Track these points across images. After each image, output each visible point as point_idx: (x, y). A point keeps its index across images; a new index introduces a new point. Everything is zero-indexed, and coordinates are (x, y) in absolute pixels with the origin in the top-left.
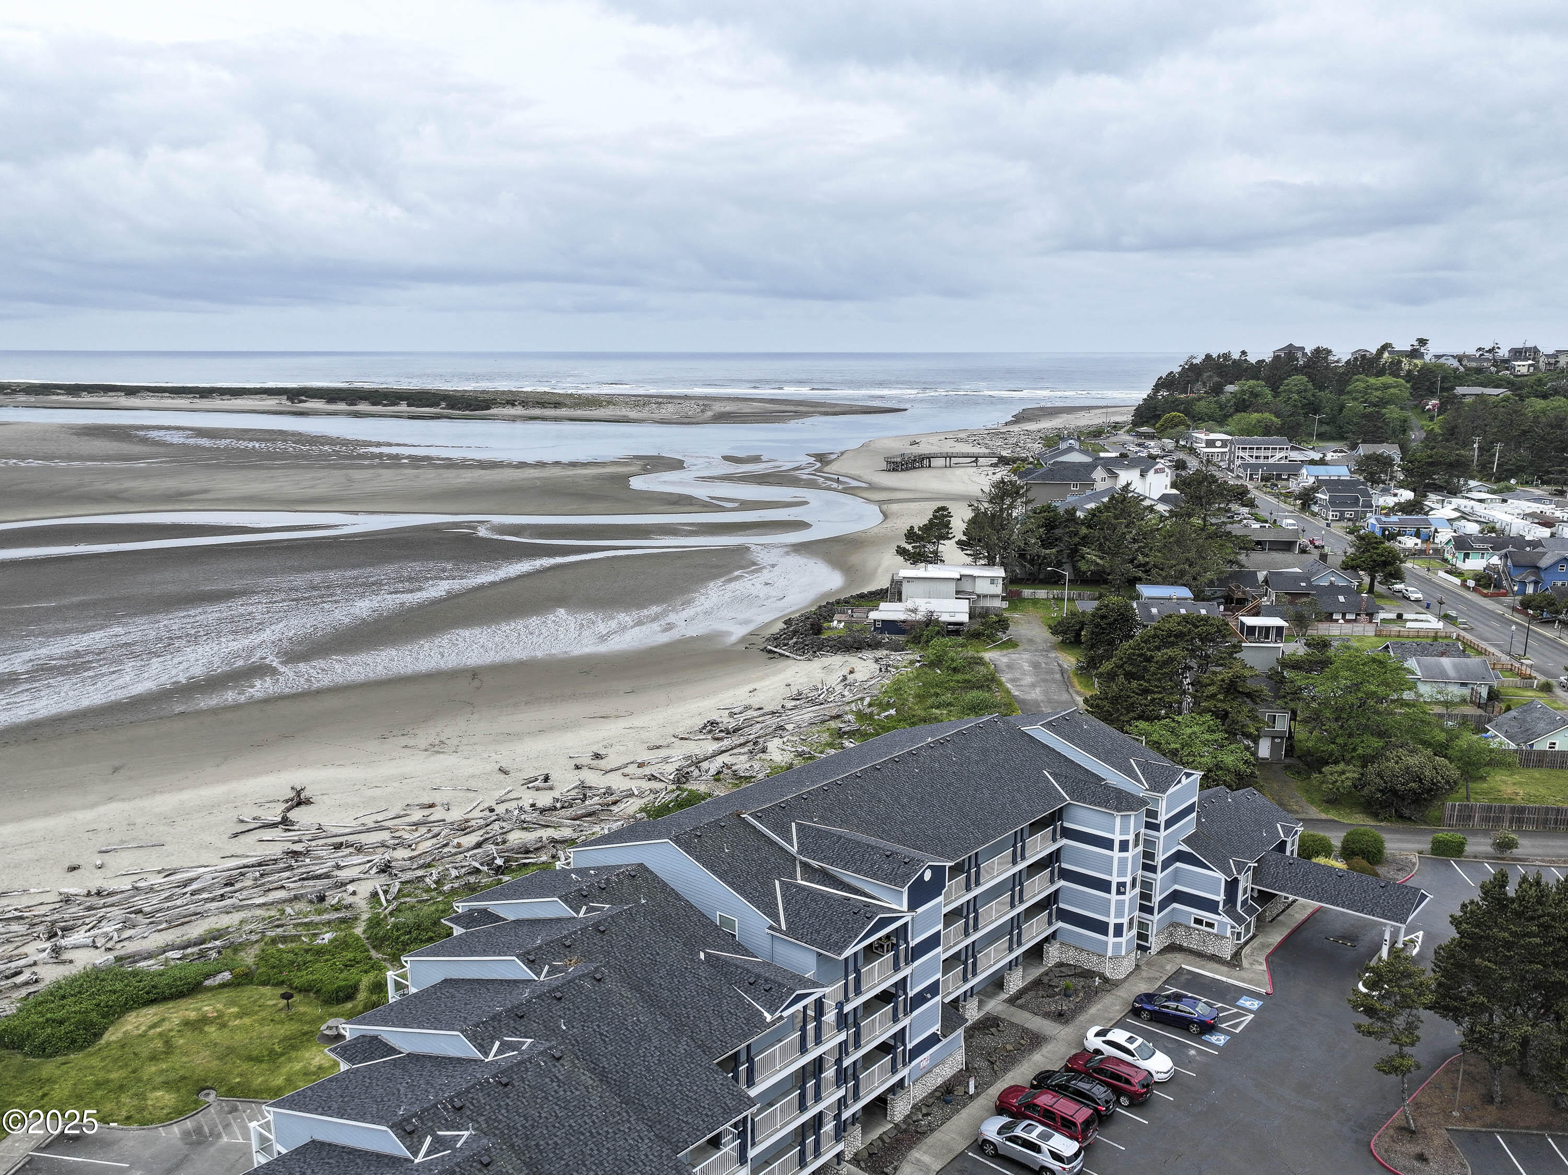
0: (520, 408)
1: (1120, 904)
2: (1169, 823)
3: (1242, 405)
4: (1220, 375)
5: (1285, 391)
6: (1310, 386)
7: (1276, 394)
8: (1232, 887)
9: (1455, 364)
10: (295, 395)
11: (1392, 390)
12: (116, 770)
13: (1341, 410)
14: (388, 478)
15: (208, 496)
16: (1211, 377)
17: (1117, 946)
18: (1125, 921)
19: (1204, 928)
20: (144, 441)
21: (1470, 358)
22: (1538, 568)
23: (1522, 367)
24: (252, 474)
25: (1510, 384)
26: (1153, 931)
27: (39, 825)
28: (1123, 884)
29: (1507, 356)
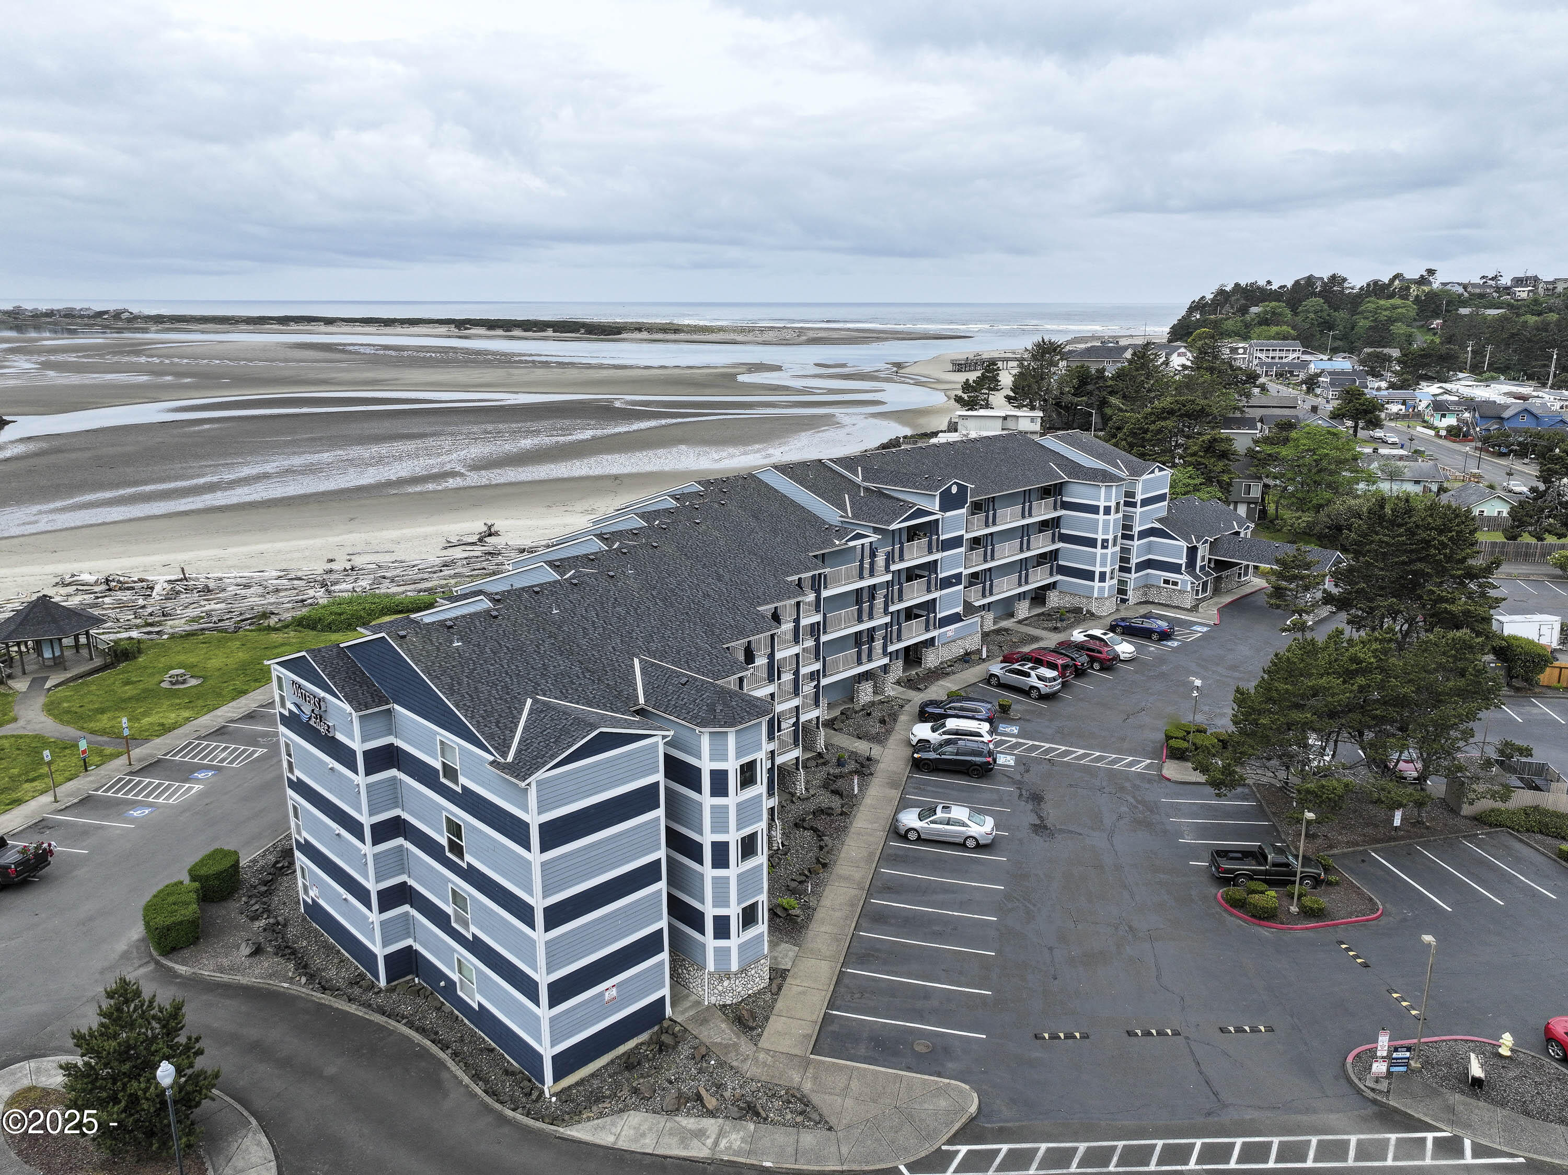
0: (646, 333)
1: (1104, 557)
2: (1146, 502)
3: (1264, 321)
4: (1246, 299)
5: (1303, 311)
6: (1326, 307)
7: (1296, 314)
8: (1192, 551)
9: (1461, 290)
10: (461, 324)
11: (1399, 310)
12: (352, 519)
13: (1353, 329)
14: (540, 373)
15: (398, 382)
16: (1238, 300)
17: (1101, 589)
18: (1108, 570)
19: (1170, 586)
20: (344, 351)
21: (1474, 285)
22: (1502, 419)
23: (1522, 293)
24: (431, 370)
25: (1510, 306)
26: (1131, 586)
27: (303, 543)
28: (1107, 541)
29: (1509, 284)
